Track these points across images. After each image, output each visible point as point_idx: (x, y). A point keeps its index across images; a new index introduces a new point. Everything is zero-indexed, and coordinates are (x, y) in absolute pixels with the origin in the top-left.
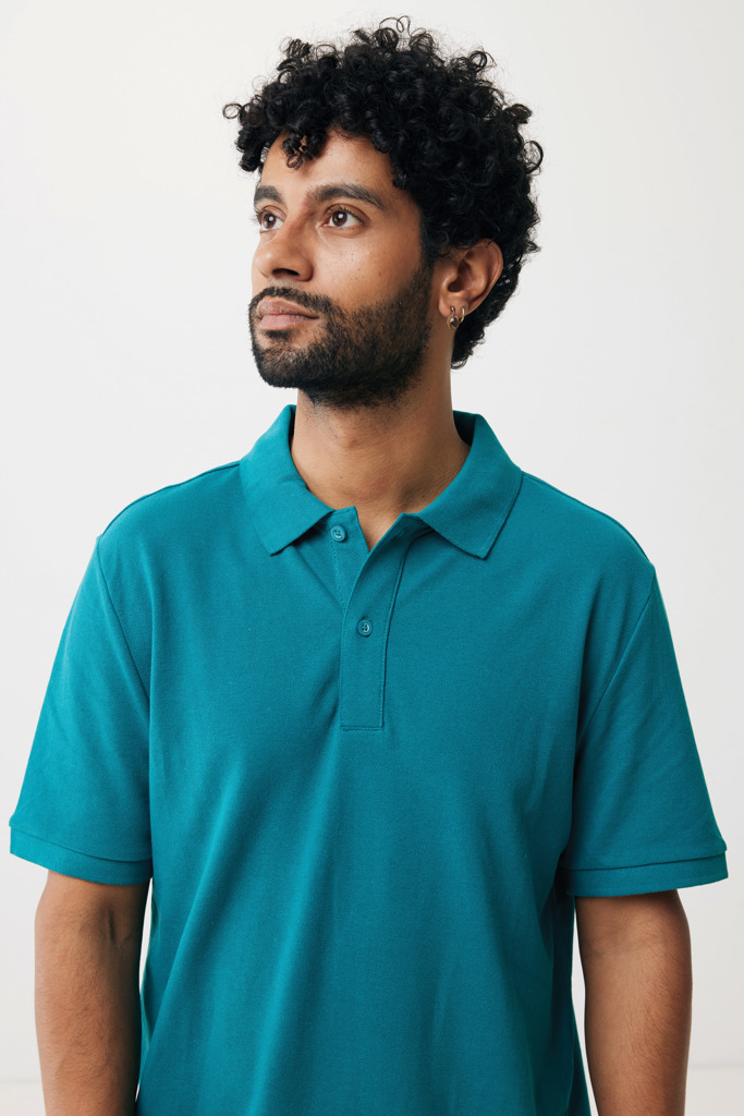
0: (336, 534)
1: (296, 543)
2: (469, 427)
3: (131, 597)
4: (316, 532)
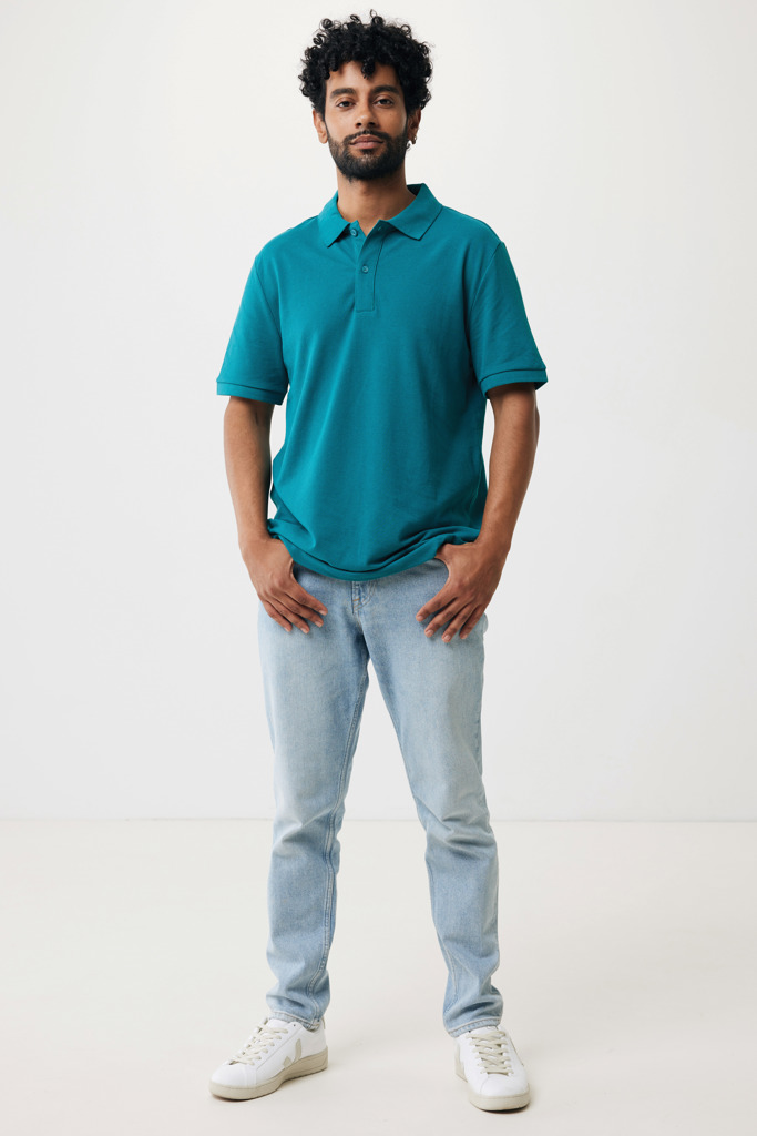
0: (353, 233)
1: (338, 240)
2: (418, 190)
3: (266, 272)
4: (345, 234)
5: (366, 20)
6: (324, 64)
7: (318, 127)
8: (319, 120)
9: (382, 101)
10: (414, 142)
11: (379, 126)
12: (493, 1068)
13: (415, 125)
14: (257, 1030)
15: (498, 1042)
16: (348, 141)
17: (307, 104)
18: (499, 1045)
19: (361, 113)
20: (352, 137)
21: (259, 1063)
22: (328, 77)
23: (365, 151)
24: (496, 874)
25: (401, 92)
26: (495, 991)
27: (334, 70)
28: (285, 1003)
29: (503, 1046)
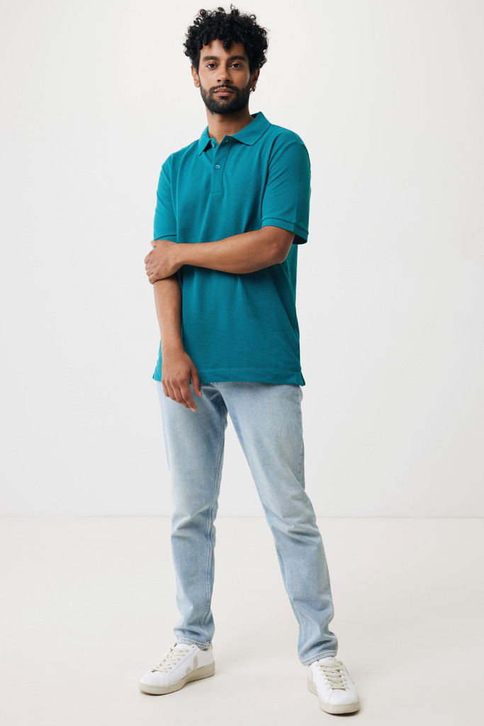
1: (205, 150)
5: (228, 11)
6: (200, 40)
7: (194, 76)
8: (195, 72)
9: (236, 65)
10: (254, 90)
11: (232, 82)
12: (335, 686)
13: (256, 79)
14: (170, 650)
15: (338, 668)
16: (213, 90)
17: (188, 61)
18: (339, 671)
19: (221, 74)
20: (215, 88)
21: (170, 671)
22: (202, 48)
23: (222, 98)
24: (324, 555)
25: (247, 59)
26: (331, 633)
27: (206, 45)
28: (187, 633)
29: (341, 671)
